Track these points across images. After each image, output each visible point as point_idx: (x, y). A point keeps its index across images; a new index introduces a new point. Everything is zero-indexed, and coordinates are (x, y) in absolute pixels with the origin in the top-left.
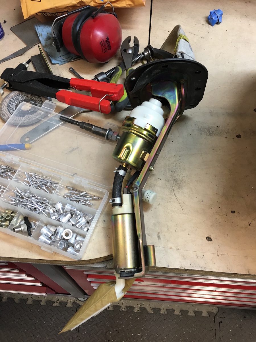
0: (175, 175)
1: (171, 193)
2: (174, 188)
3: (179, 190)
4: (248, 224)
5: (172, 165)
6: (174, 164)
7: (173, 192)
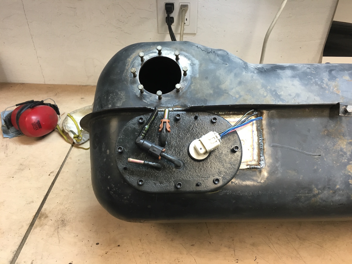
0: (65, 217)
1: (56, 230)
2: (59, 226)
3: (63, 228)
4: (105, 253)
5: (65, 209)
6: (67, 209)
7: (57, 229)
